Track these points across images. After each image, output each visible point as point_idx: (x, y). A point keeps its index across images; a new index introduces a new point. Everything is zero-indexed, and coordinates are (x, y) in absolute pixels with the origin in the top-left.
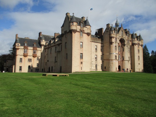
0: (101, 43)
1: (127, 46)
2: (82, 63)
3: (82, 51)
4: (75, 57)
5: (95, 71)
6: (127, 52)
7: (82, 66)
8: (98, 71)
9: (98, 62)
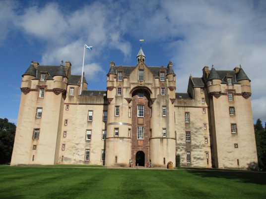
0: (104, 104)
1: (158, 103)
2: (35, 147)
3: (39, 125)
4: (21, 136)
5: (82, 164)
6: (159, 116)
7: (36, 152)
8: (90, 164)
9: (92, 146)
